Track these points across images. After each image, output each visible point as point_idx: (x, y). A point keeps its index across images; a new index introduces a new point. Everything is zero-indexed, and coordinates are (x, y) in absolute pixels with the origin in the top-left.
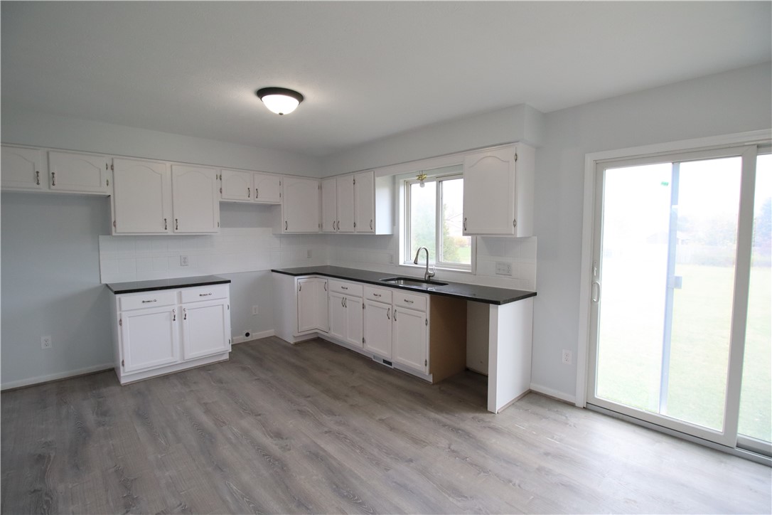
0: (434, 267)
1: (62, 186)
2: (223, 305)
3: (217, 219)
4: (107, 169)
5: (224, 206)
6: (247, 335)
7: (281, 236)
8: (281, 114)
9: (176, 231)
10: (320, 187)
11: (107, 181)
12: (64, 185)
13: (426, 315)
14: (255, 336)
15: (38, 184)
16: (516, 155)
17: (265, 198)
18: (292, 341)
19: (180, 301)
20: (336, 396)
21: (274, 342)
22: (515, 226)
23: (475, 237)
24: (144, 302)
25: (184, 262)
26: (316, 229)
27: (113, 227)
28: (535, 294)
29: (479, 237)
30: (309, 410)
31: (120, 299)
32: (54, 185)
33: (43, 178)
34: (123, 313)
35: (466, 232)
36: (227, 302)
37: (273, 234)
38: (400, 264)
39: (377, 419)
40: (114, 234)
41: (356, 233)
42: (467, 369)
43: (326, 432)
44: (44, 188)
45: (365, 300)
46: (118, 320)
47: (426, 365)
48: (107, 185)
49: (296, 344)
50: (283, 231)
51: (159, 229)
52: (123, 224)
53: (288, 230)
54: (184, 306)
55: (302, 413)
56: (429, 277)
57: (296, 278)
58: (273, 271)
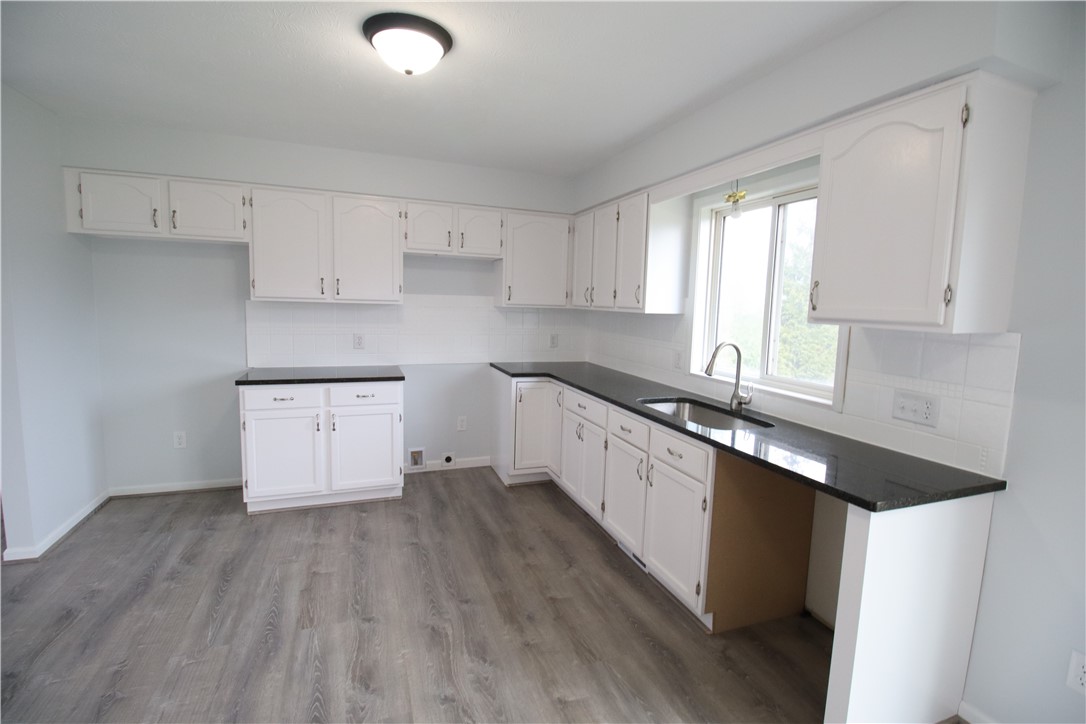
0: (750, 384)
1: (187, 229)
2: (392, 414)
3: (399, 280)
4: (244, 204)
5: (411, 260)
6: (448, 459)
7: (501, 309)
8: (409, 73)
9: (337, 297)
10: (571, 230)
11: (244, 222)
12: (191, 227)
13: (705, 489)
14: (461, 462)
15: (156, 226)
16: (967, 108)
17: (477, 247)
18: (507, 482)
19: (328, 402)
20: (512, 613)
21: (483, 477)
22: (948, 302)
23: (846, 327)
24: (275, 399)
25: (358, 343)
26: (560, 300)
27: (251, 288)
28: (1000, 486)
29: (856, 328)
30: (450, 632)
31: (243, 392)
32: (175, 227)
33: (163, 218)
34: (247, 413)
35: (814, 314)
36: (399, 409)
37: (495, 307)
38: (692, 371)
39: (557, 695)
40: (252, 298)
41: (616, 310)
42: (806, 614)
43: (446, 700)
44: (164, 232)
45: (610, 435)
46: (242, 422)
47: (698, 593)
48: (244, 227)
49: (512, 488)
50: (504, 302)
51: (314, 294)
52: (265, 285)
53: (511, 302)
54: (333, 410)
55: (436, 636)
56: (740, 404)
57: (515, 380)
58: (492, 365)
